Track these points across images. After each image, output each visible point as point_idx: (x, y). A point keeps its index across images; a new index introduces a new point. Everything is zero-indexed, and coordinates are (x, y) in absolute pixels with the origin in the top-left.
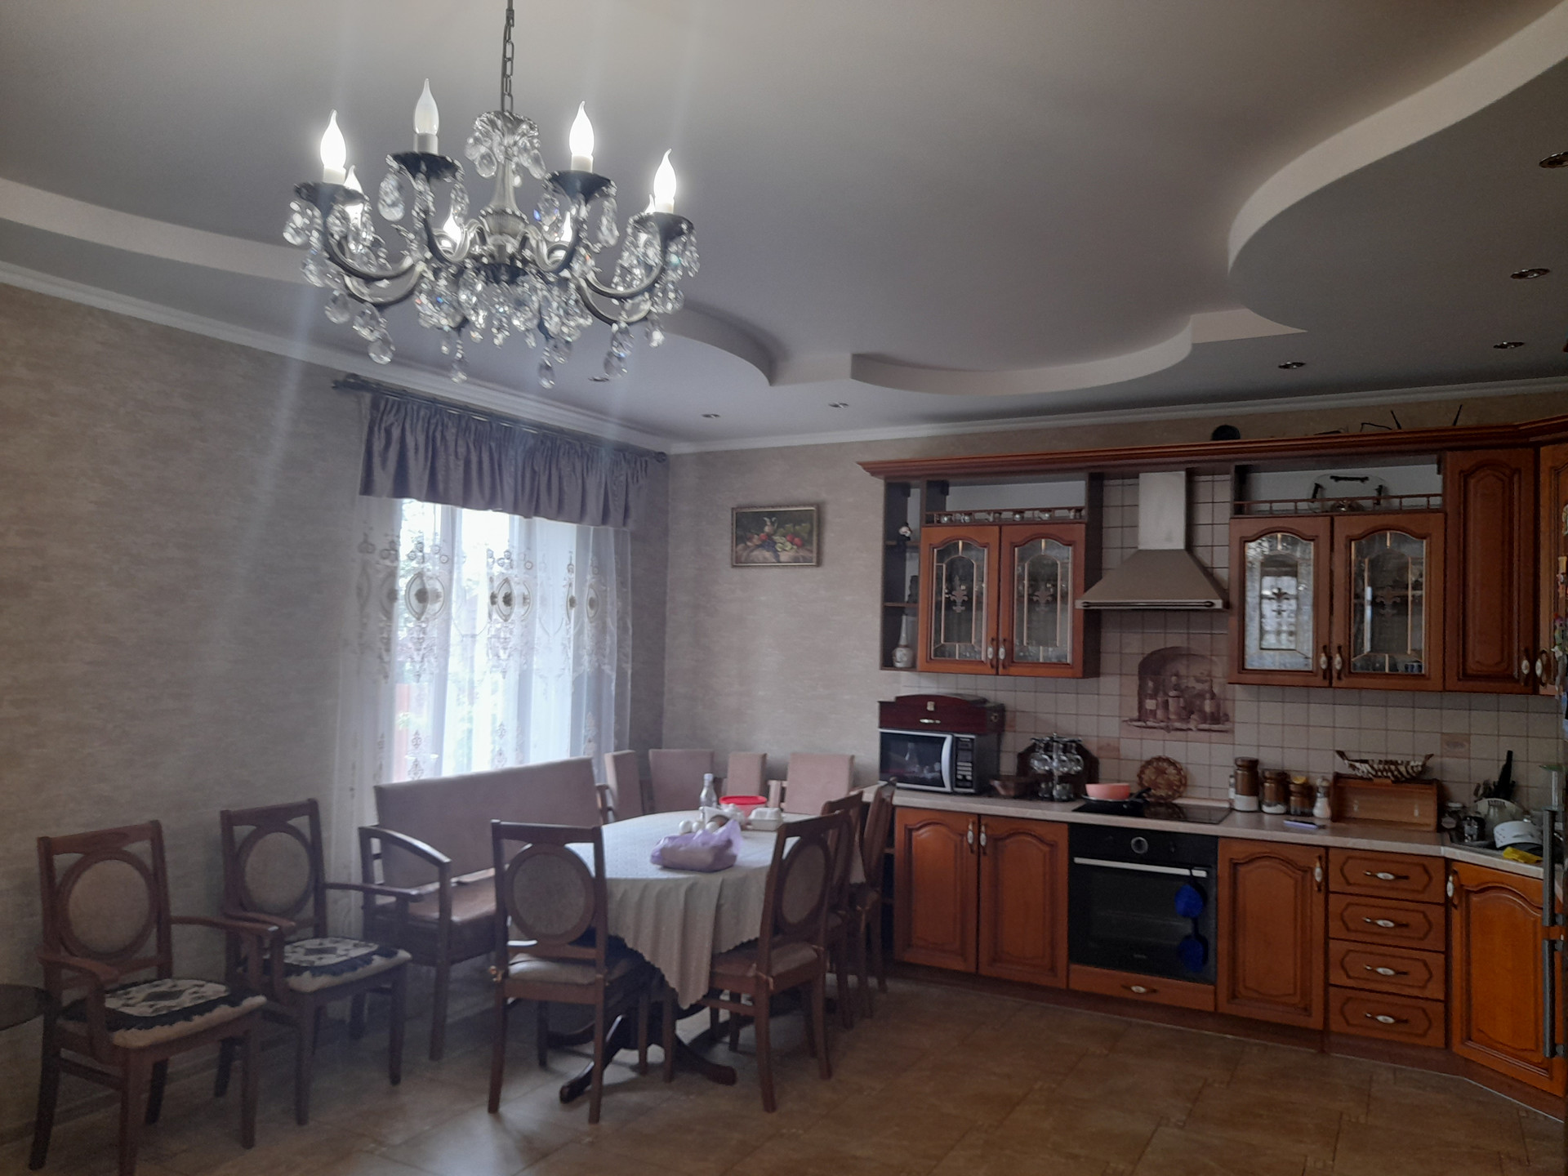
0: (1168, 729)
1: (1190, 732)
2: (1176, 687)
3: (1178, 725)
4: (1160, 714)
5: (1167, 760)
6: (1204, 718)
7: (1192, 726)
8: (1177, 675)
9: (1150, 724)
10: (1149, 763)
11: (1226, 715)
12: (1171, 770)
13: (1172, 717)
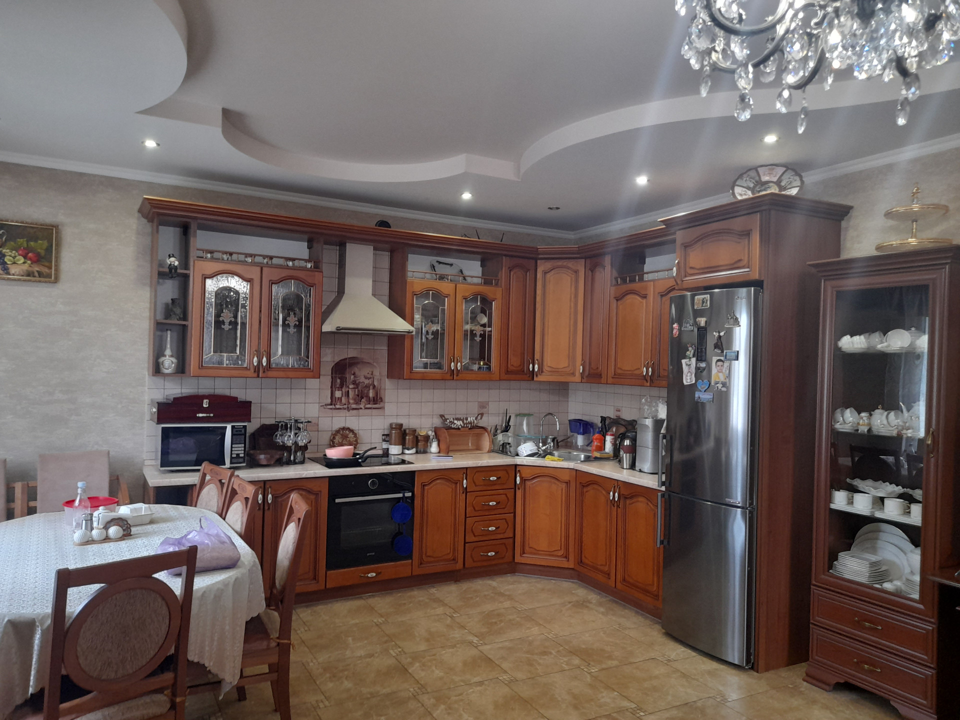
0: (348, 409)
1: (360, 410)
2: (354, 383)
3: (354, 406)
4: (344, 400)
5: (348, 429)
6: (369, 402)
7: (362, 406)
8: (354, 374)
9: (338, 406)
10: (338, 432)
11: (381, 398)
12: (351, 435)
13: (351, 401)
